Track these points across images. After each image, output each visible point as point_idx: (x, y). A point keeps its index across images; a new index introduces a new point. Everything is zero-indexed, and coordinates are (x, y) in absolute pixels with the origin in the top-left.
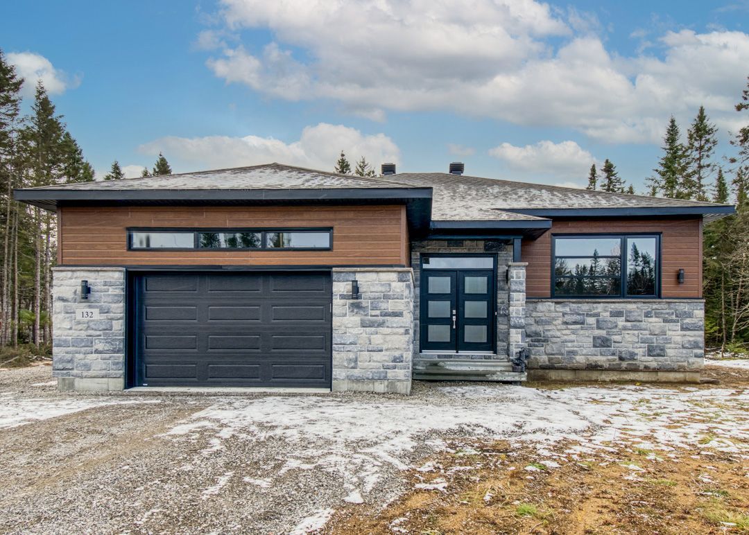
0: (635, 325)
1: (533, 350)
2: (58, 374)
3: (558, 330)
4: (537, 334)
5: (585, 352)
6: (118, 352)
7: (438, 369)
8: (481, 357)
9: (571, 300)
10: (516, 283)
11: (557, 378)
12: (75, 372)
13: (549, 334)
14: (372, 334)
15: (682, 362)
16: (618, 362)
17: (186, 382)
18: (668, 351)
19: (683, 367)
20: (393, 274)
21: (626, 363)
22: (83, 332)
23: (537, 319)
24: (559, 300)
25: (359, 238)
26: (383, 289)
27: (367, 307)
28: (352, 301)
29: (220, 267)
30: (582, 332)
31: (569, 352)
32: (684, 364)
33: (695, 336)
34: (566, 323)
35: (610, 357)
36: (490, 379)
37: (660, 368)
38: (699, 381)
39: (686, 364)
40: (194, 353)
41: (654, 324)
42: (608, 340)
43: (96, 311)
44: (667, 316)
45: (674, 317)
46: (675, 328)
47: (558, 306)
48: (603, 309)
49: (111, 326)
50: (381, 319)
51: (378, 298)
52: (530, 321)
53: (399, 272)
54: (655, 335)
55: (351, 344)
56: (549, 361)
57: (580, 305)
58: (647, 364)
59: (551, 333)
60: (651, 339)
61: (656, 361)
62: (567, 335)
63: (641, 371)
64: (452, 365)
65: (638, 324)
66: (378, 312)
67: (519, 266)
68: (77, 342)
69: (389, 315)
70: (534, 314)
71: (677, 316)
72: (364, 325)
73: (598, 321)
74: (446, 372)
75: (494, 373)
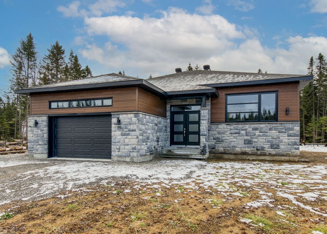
0: (264, 134)
1: (217, 145)
2: (29, 152)
3: (228, 137)
4: (218, 138)
5: (240, 146)
6: (45, 145)
7: (171, 153)
8: (194, 148)
9: (233, 123)
10: (203, 116)
11: (228, 158)
12: (34, 152)
13: (224, 138)
14: (125, 138)
15: (288, 151)
16: (256, 151)
17: (68, 156)
18: (281, 146)
19: (289, 154)
20: (132, 114)
21: (260, 152)
22: (36, 138)
23: (219, 132)
24: (228, 123)
25: (121, 101)
26: (129, 121)
27: (123, 128)
28: (118, 126)
29: (76, 114)
30: (239, 137)
31: (233, 146)
32: (289, 152)
33: (294, 139)
34: (231, 133)
35: (252, 149)
36: (190, 157)
37: (277, 154)
38: (297, 161)
39: (290, 153)
40: (70, 145)
41: (274, 134)
42: (251, 141)
43: (39, 130)
44: (280, 130)
45: (284, 130)
46: (284, 136)
47: (228, 126)
48: (249, 127)
49: (44, 136)
50: (128, 132)
51: (127, 124)
52: (215, 133)
53: (135, 114)
54: (274, 139)
55: (118, 142)
56: (224, 150)
57: (238, 125)
58: (270, 152)
59: (225, 138)
60: (272, 140)
61: (274, 151)
62: (231, 139)
63: (267, 155)
64: (177, 151)
65: (266, 133)
66: (127, 130)
67: (204, 109)
68: (34, 141)
69: (131, 131)
70: (217, 130)
71: (285, 130)
72: (122, 135)
73: (246, 132)
74: (174, 154)
75: (192, 155)
